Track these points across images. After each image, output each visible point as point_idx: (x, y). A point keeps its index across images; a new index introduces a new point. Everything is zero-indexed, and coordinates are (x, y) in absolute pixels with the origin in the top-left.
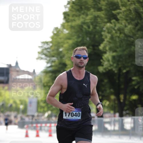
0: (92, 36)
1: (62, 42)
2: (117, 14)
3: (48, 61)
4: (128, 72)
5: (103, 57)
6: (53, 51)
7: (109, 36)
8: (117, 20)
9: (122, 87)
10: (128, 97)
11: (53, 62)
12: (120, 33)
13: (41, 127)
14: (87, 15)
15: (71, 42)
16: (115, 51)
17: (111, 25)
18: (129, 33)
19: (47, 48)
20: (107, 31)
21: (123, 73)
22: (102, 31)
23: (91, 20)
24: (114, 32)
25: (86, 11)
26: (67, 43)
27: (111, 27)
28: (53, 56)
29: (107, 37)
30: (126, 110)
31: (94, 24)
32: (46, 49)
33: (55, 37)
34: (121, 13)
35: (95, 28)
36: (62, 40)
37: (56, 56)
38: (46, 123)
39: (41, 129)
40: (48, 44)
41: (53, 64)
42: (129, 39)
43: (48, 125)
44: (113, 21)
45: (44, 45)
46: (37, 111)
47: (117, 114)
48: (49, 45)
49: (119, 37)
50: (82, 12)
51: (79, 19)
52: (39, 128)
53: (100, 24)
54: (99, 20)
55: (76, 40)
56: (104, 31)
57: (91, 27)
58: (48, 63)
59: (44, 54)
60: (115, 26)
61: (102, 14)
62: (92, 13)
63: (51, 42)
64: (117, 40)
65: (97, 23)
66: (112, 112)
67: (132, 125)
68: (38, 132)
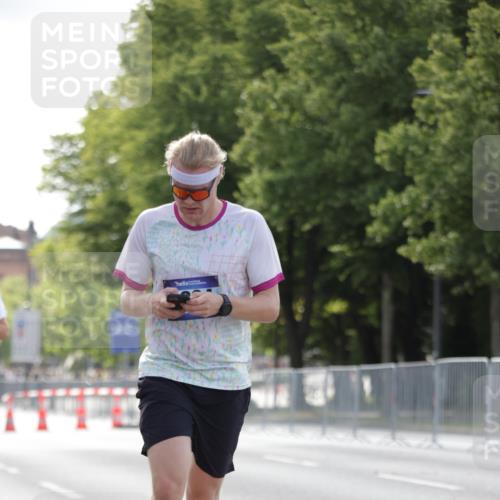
0: (208, 118)
1: (116, 137)
2: (280, 55)
3: (72, 196)
4: (316, 230)
5: (241, 185)
6: (88, 163)
7: (258, 119)
8: (281, 69)
9: (301, 274)
10: (316, 305)
11: (88, 197)
12: (293, 110)
13: (53, 399)
14: (191, 54)
15: (142, 136)
16: (276, 167)
17: (263, 86)
18: (319, 109)
19: (69, 154)
20: (250, 104)
21: (302, 233)
22: (237, 102)
23: (203, 68)
24: (272, 106)
25: (187, 42)
26: (132, 139)
27: (265, 92)
28: (89, 181)
29: (251, 122)
30: (312, 347)
31: (214, 82)
32: (67, 158)
33: (96, 122)
34: (292, 49)
35: (214, 93)
36: (116, 130)
37: (98, 180)
38: (69, 386)
39: (52, 407)
40: (72, 145)
41: (90, 205)
42: (318, 128)
43: (75, 392)
44: (269, 73)
45: (62, 145)
46: (42, 351)
47: (286, 360)
48: (76, 145)
49: (287, 122)
50: (178, 44)
51: (167, 67)
52: (46, 404)
53: (229, 80)
54: (228, 69)
55: (158, 130)
56: (243, 105)
57: (204, 90)
58: (72, 201)
59: (60, 174)
60: (276, 88)
61: (236, 51)
62: (208, 48)
63: (82, 137)
64: (283, 130)
65: (222, 77)
66: (270, 353)
67: (331, 392)
68: (42, 415)
